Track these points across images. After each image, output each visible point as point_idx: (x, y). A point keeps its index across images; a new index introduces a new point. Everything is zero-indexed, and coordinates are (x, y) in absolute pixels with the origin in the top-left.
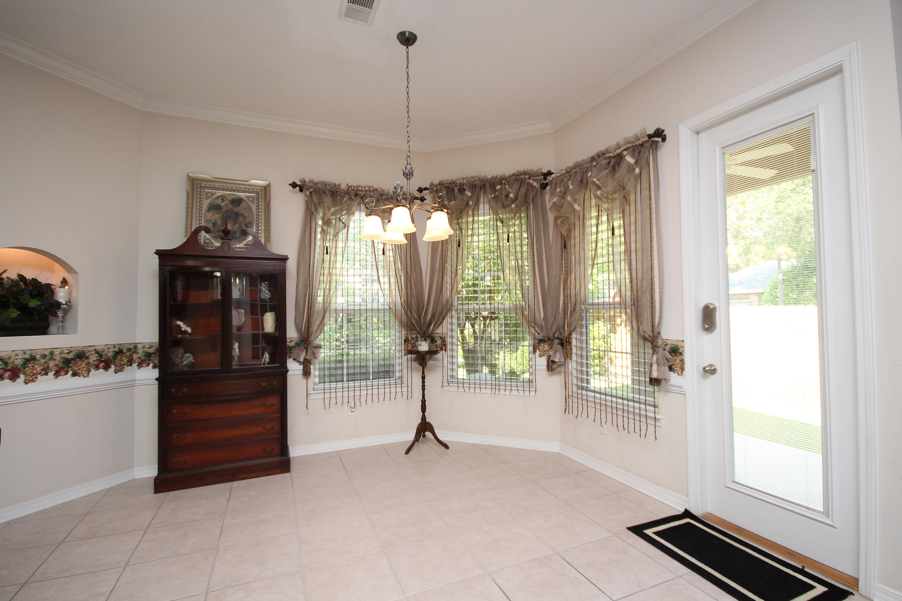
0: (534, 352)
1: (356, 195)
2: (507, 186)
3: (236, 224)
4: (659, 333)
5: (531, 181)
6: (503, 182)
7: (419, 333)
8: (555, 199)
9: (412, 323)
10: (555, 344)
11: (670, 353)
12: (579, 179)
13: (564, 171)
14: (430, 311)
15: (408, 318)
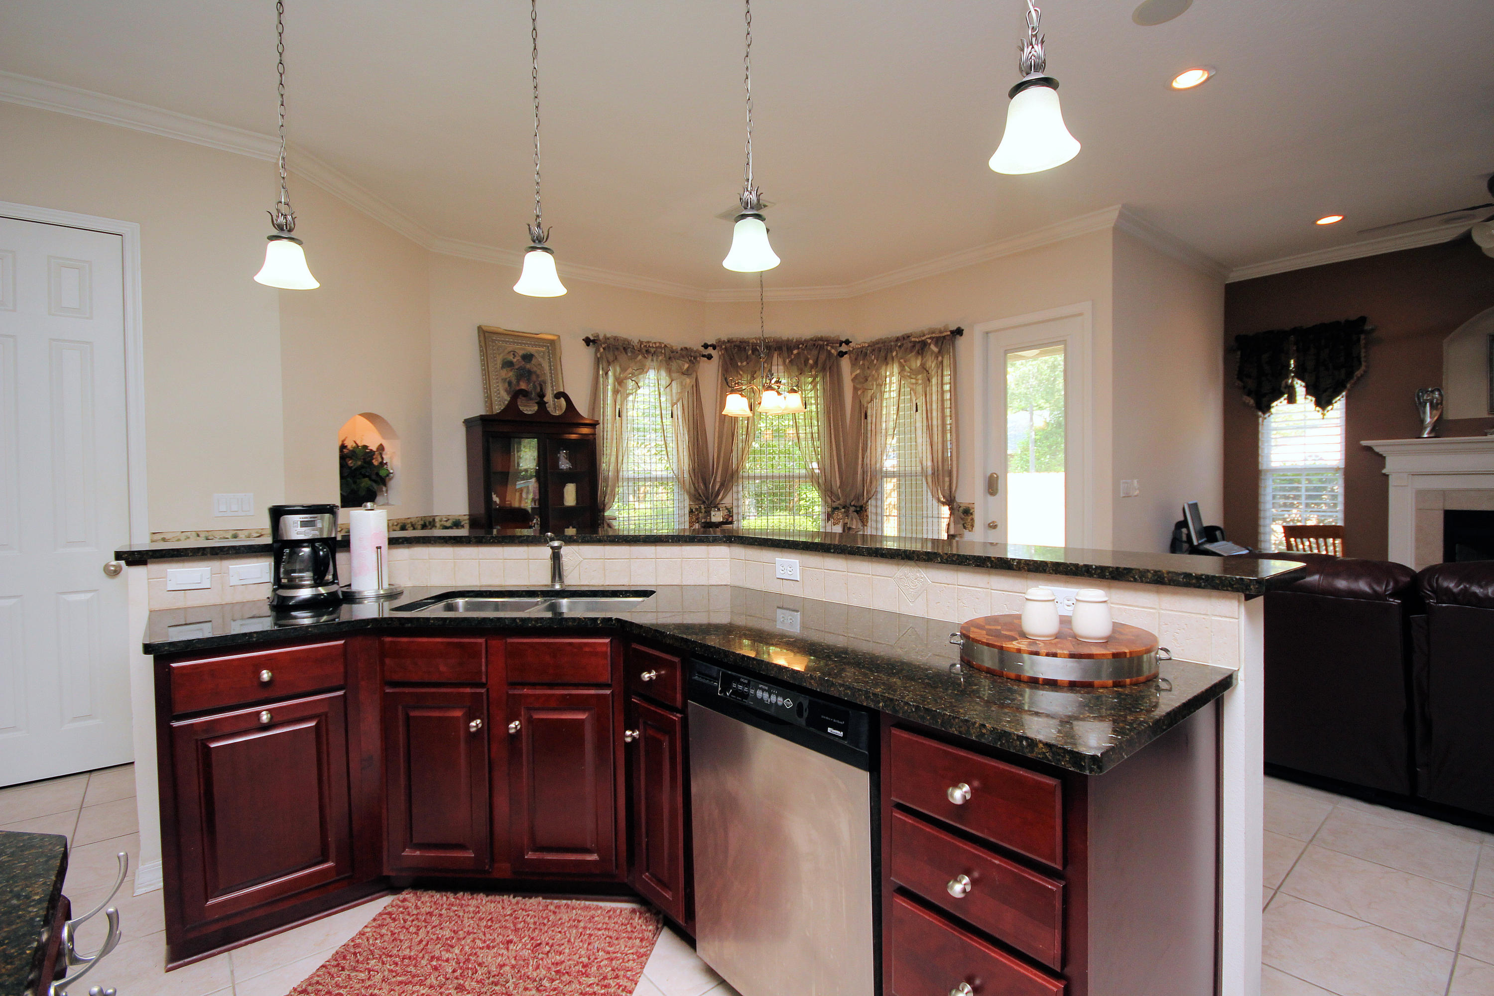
0: (829, 520)
1: (648, 352)
2: (806, 352)
3: (530, 383)
4: (955, 498)
5: (829, 348)
6: (801, 346)
7: (704, 502)
8: (858, 372)
9: (699, 493)
10: (850, 512)
11: (963, 514)
12: (883, 355)
13: (867, 345)
14: (718, 479)
15: (695, 487)
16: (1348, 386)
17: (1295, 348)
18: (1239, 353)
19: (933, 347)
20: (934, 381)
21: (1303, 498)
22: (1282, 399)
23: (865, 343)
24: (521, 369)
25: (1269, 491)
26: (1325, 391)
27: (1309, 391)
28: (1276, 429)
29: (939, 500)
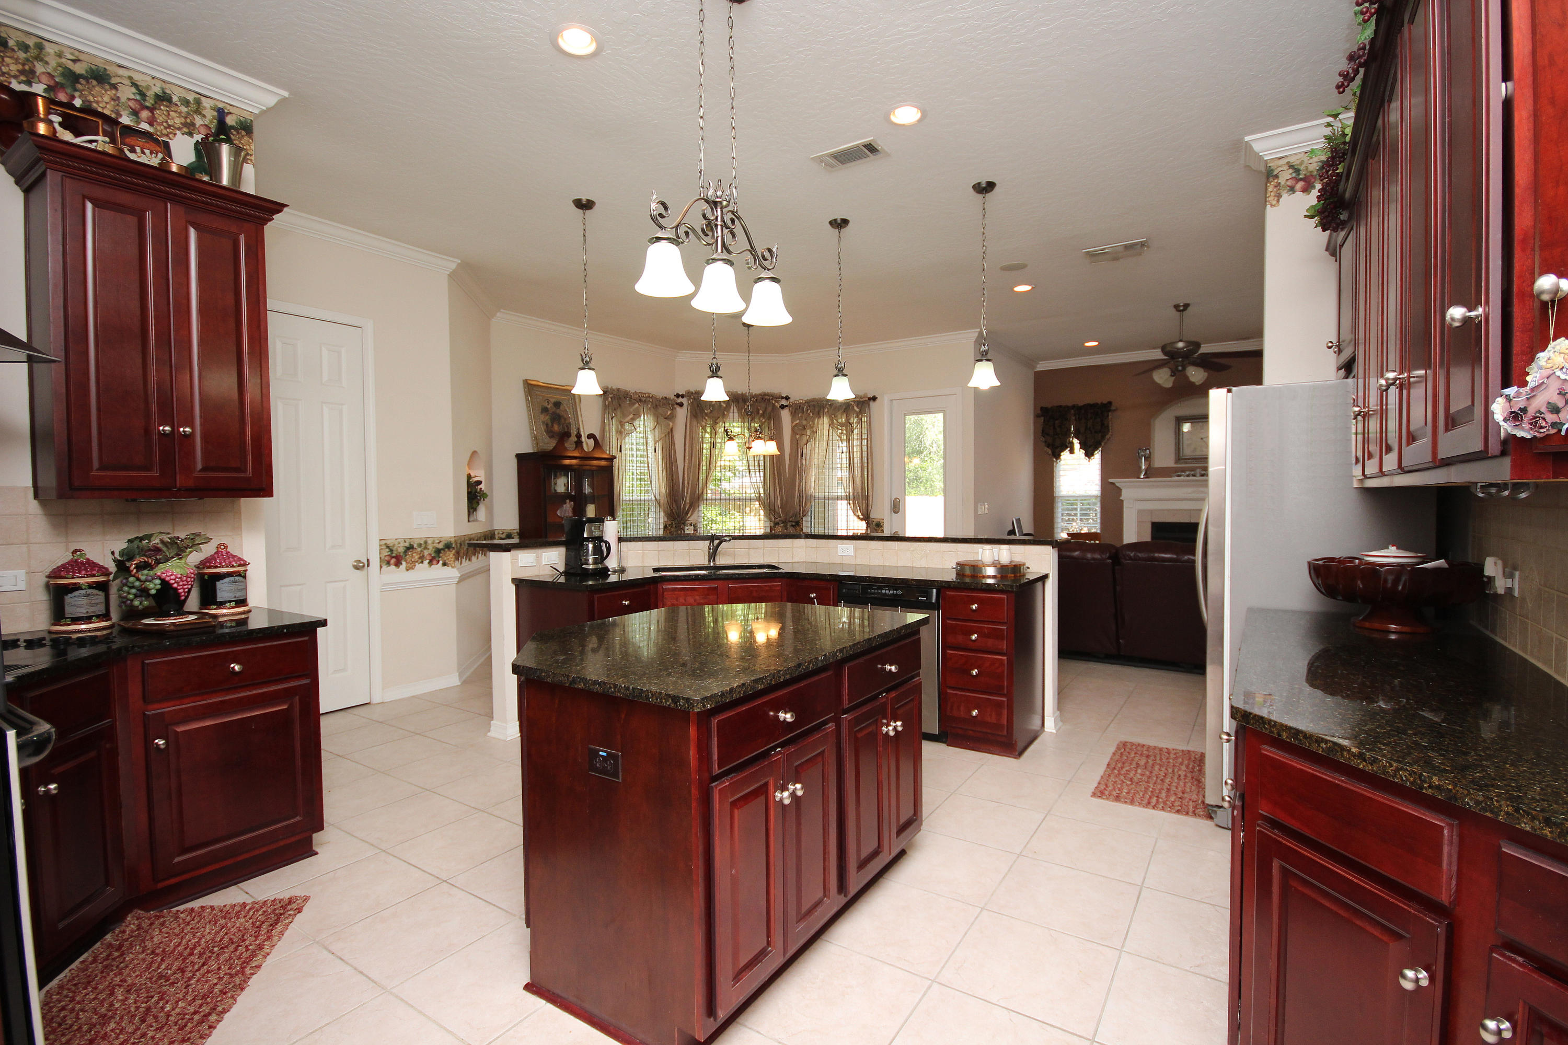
1: (640, 400)
2: (757, 404)
3: (560, 425)
4: (870, 515)
5: (774, 402)
6: (752, 399)
7: (676, 520)
9: (673, 512)
10: (788, 526)
11: (876, 527)
12: (816, 413)
13: (804, 402)
14: (688, 501)
15: (670, 508)
16: (1103, 444)
17: (1074, 418)
18: (1043, 418)
19: (855, 408)
20: (855, 431)
21: (1079, 515)
22: (1067, 450)
23: (803, 400)
24: (554, 413)
25: (1060, 509)
26: (1090, 447)
27: (1082, 446)
28: (1064, 470)
29: (858, 517)
